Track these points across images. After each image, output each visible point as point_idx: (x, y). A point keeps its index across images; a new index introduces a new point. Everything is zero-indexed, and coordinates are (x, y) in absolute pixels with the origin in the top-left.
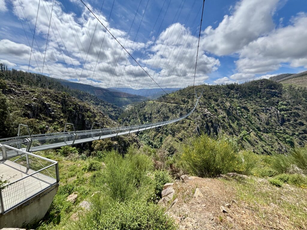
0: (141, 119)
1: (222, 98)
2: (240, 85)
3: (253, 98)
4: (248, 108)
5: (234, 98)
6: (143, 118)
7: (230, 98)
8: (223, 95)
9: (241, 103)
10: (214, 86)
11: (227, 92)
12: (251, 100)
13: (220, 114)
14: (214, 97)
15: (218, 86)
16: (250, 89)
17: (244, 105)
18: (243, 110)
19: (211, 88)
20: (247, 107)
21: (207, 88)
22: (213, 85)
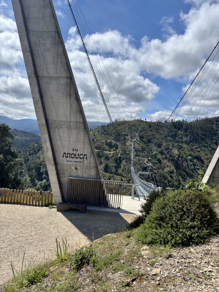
0: (30, 176)
1: (167, 142)
2: (189, 123)
3: (207, 144)
4: (202, 158)
5: (182, 142)
6: (36, 173)
7: (177, 142)
8: (168, 138)
9: (192, 151)
10: (154, 123)
11: (173, 133)
12: (205, 146)
13: (166, 166)
14: (155, 141)
15: (160, 123)
16: (203, 131)
17: (197, 154)
18: (195, 160)
19: (150, 127)
20: (200, 157)
21: (145, 126)
22: (152, 121)
